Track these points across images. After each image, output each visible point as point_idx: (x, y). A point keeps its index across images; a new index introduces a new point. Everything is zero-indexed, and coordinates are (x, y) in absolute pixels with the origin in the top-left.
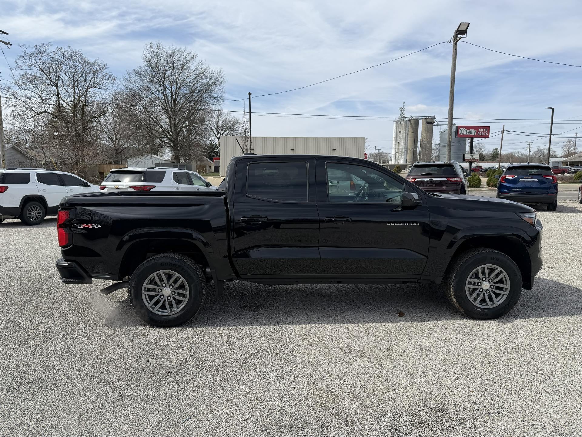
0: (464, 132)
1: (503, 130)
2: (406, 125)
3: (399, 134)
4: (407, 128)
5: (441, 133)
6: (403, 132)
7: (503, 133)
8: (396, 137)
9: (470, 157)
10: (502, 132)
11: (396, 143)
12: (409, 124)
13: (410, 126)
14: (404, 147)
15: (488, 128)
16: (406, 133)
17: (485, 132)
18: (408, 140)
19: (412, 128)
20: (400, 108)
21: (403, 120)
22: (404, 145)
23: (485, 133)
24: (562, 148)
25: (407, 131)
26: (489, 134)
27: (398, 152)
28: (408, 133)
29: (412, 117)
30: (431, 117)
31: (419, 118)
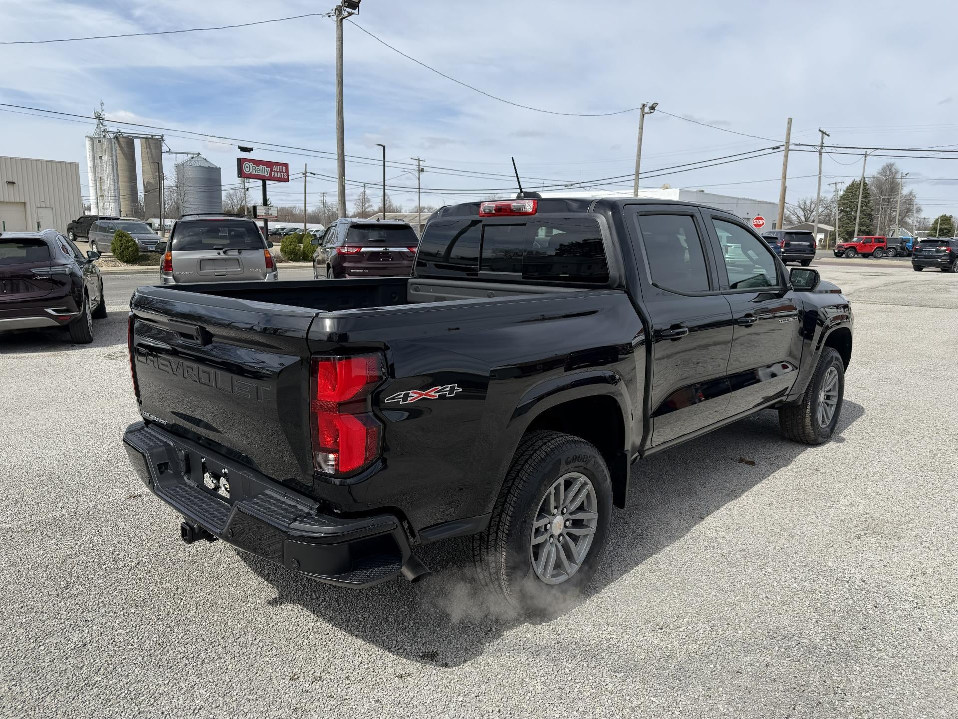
0: (251, 170)
1: (306, 170)
2: (112, 146)
3: (99, 161)
4: (114, 153)
5: (177, 166)
6: (106, 158)
7: (306, 176)
8: (94, 167)
9: (265, 212)
10: (304, 174)
11: (95, 177)
12: (117, 145)
13: (118, 148)
14: (112, 187)
15: (286, 165)
16: (113, 162)
17: (282, 172)
18: (118, 175)
19: (124, 153)
20: (95, 114)
21: (105, 136)
22: (112, 183)
23: (282, 174)
24: (355, 204)
25: (114, 158)
26: (288, 175)
27: (102, 196)
28: (116, 162)
29: (120, 132)
30: (156, 137)
31: (134, 137)
